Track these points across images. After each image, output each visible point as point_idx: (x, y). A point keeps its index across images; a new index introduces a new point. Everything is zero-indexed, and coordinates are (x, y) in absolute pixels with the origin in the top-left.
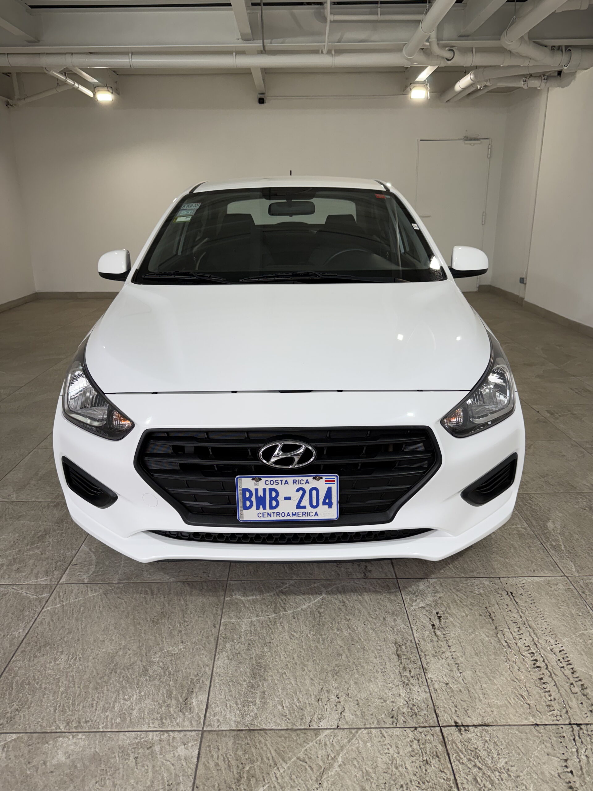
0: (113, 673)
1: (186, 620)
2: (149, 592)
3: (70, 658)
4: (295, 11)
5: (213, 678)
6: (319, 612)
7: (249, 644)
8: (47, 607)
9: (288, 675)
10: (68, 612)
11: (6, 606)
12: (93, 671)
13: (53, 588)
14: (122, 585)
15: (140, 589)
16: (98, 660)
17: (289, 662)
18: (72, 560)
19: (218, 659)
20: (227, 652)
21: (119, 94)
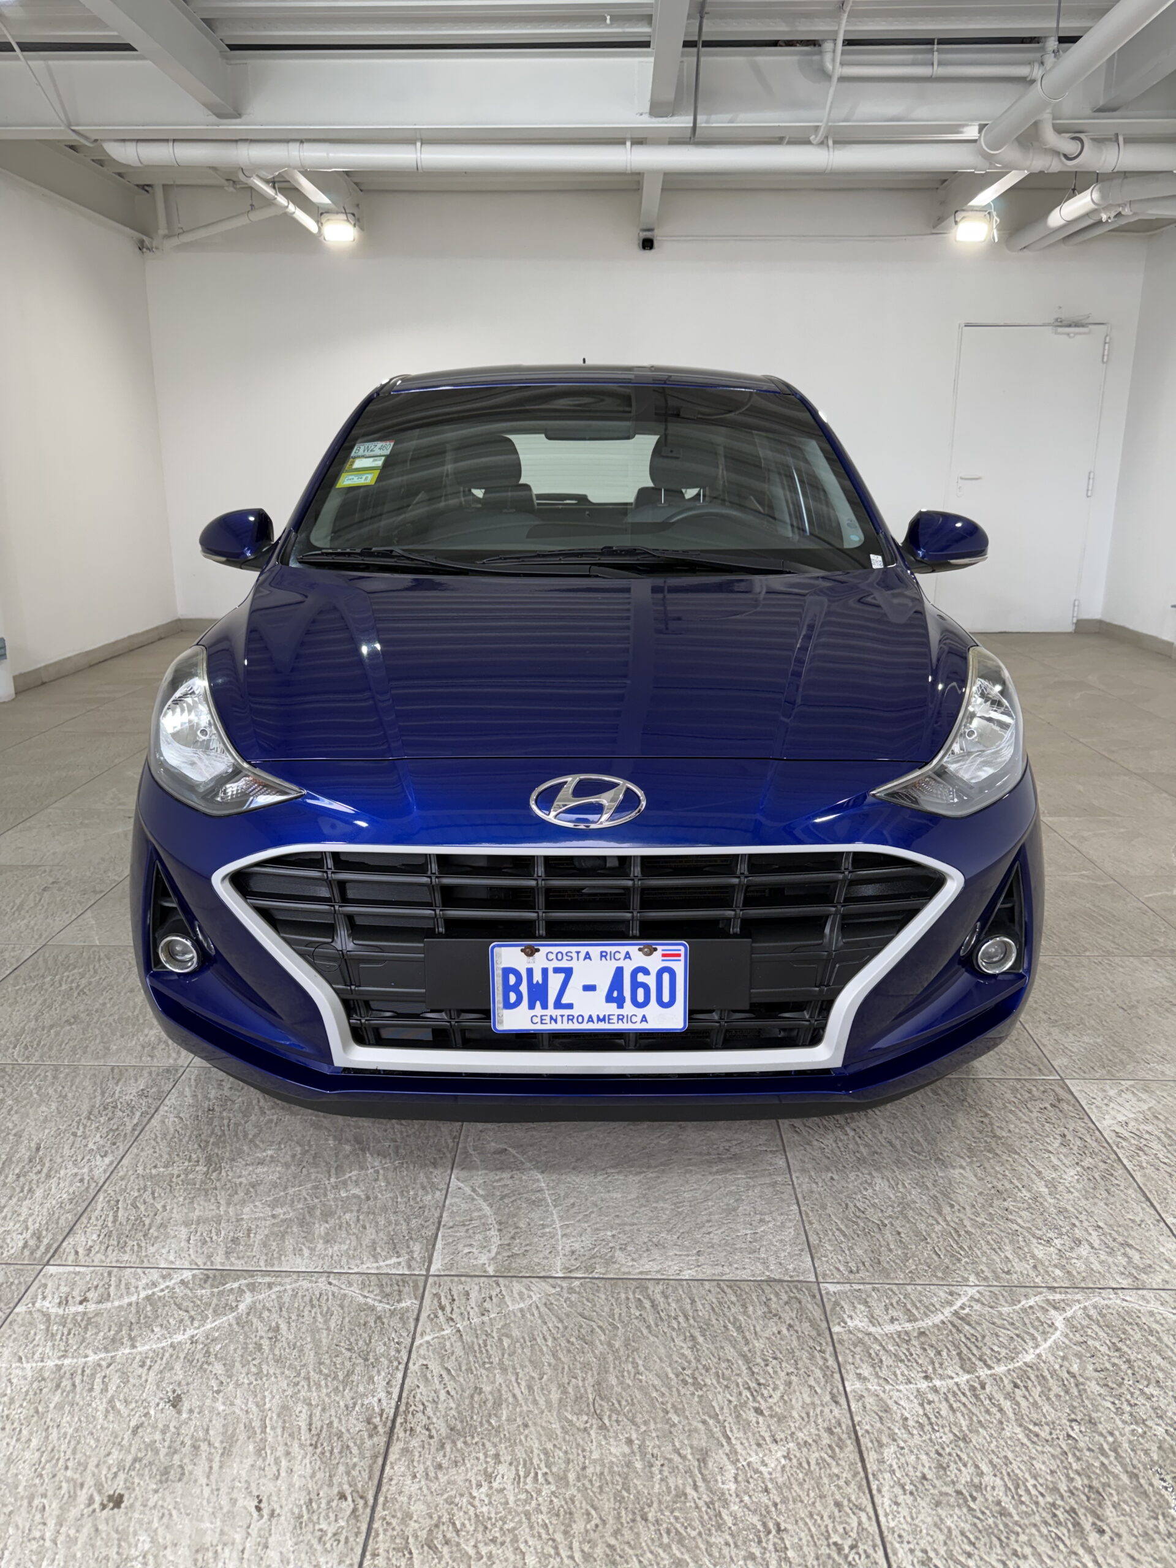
0: (638, 1518)
1: (762, 1381)
2: (647, 1304)
3: (522, 1473)
4: (760, 59)
5: (888, 1546)
6: (1068, 1372)
7: (940, 1454)
8: (422, 1335)
9: (1068, 1542)
10: (476, 1348)
11: (328, 1329)
12: (588, 1514)
13: (421, 1284)
14: (577, 1283)
15: (623, 1296)
16: (591, 1481)
17: (1054, 1505)
18: (441, 1217)
19: (879, 1491)
20: (893, 1472)
21: (362, 228)
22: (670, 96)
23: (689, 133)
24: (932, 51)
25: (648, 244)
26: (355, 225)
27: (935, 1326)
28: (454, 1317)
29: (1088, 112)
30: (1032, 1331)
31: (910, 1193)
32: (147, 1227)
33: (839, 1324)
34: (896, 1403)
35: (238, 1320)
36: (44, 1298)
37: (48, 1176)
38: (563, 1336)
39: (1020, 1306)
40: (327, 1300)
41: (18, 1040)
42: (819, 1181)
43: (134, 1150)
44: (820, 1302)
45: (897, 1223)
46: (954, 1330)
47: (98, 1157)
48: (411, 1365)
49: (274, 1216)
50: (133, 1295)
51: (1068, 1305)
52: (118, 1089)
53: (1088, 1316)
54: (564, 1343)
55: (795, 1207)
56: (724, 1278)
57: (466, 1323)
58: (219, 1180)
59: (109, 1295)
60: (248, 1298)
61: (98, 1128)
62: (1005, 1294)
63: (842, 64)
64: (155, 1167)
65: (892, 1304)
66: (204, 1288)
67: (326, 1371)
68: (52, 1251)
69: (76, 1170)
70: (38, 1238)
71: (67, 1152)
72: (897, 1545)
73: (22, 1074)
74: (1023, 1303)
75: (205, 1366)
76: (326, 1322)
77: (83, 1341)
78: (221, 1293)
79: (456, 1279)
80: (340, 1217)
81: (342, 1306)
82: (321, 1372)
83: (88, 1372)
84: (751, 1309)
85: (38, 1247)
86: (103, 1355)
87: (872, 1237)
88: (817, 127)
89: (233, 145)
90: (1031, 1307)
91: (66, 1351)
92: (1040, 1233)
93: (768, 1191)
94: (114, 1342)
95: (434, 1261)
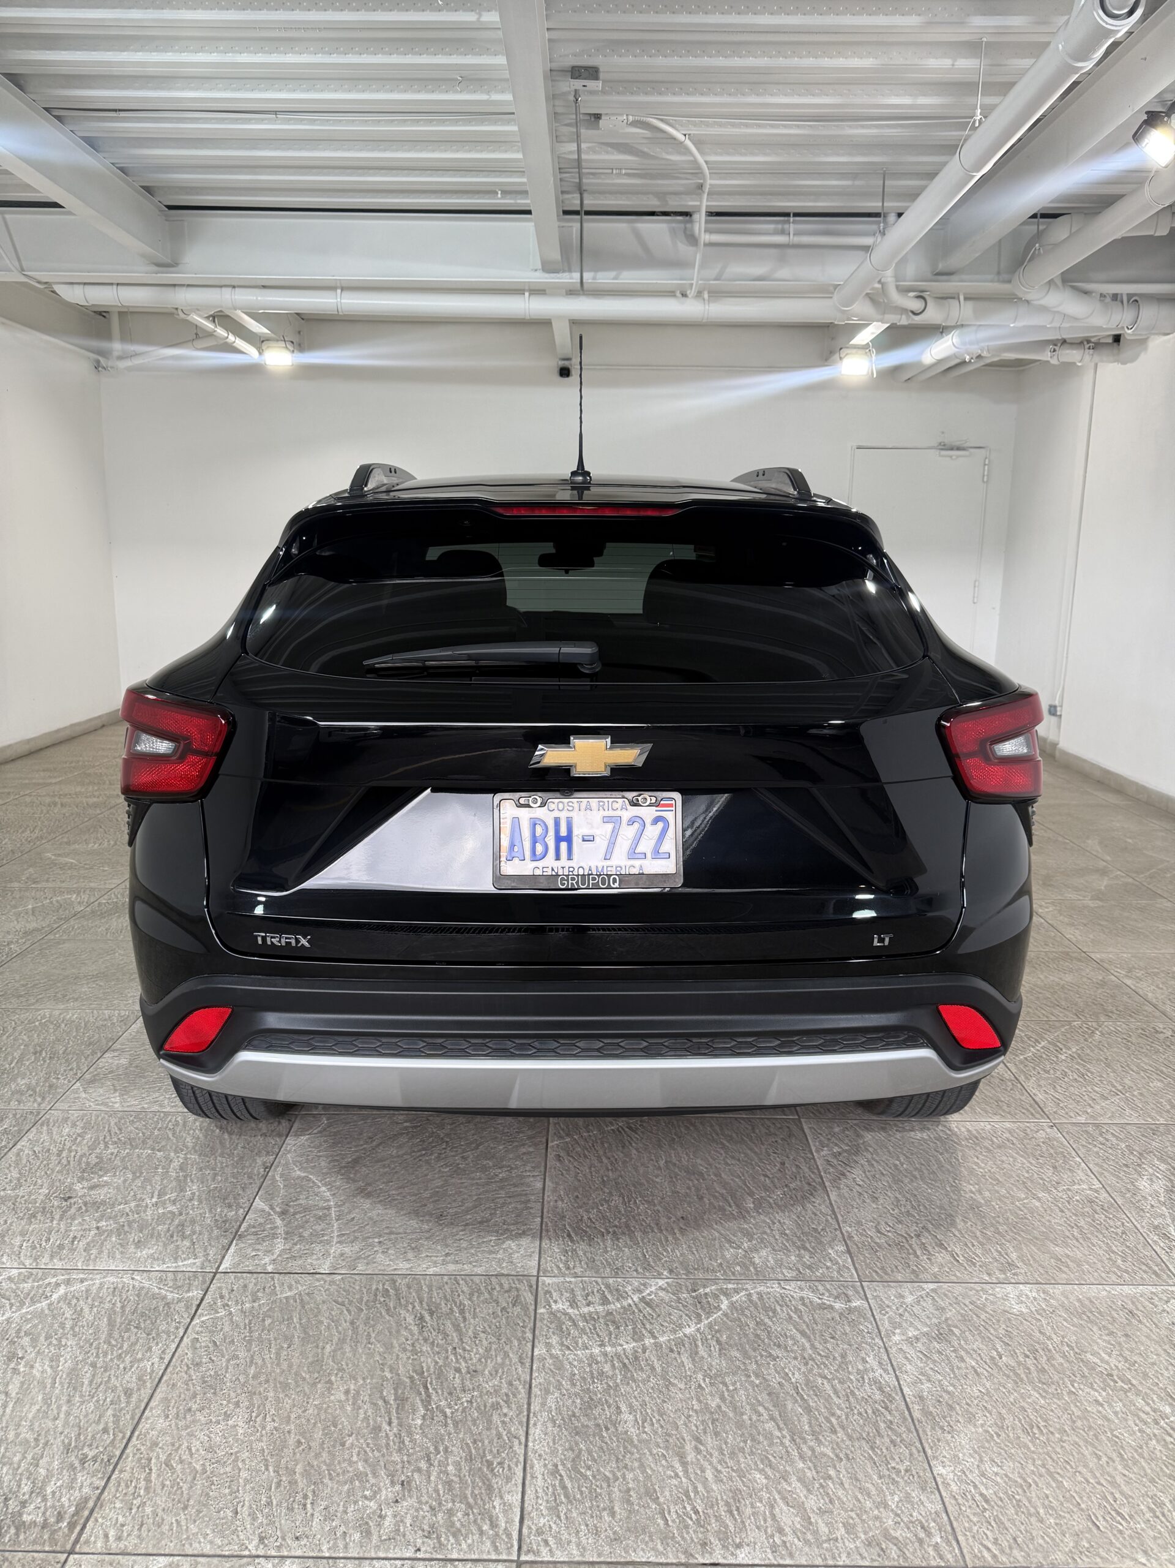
0: (338, 1445)
2: (392, 1292)
4: (639, 226)
5: (529, 1462)
7: (592, 1399)
8: (200, 1316)
9: (669, 1459)
10: (242, 1326)
11: (124, 1311)
13: (209, 1280)
14: (340, 1277)
15: (374, 1287)
16: (308, 1419)
18: (240, 1226)
20: (550, 1411)
21: (299, 353)
22: (556, 255)
23: (578, 287)
24: (789, 222)
25: (565, 372)
26: (293, 351)
27: (622, 1307)
28: (230, 1303)
29: (928, 275)
30: (700, 1311)
31: (638, 1208)
33: (545, 1307)
34: (570, 1363)
35: (50, 1305)
39: (697, 1293)
42: (565, 1198)
44: (534, 1291)
46: (636, 1311)
48: (185, 1338)
49: (98, 1228)
51: (737, 1292)
53: (750, 1300)
55: (539, 1219)
56: (462, 1273)
57: (238, 1307)
60: (62, 1290)
62: (689, 1285)
63: (706, 231)
65: (593, 1293)
66: (26, 1282)
67: (114, 1343)
72: (536, 1462)
74: (700, 1291)
76: (123, 1307)
78: (40, 1287)
79: (239, 1275)
80: (153, 1229)
81: (138, 1295)
82: (109, 1343)
88: (690, 284)
89: (171, 289)
90: (706, 1294)
92: (735, 1238)
93: (520, 1207)
95: (224, 1261)
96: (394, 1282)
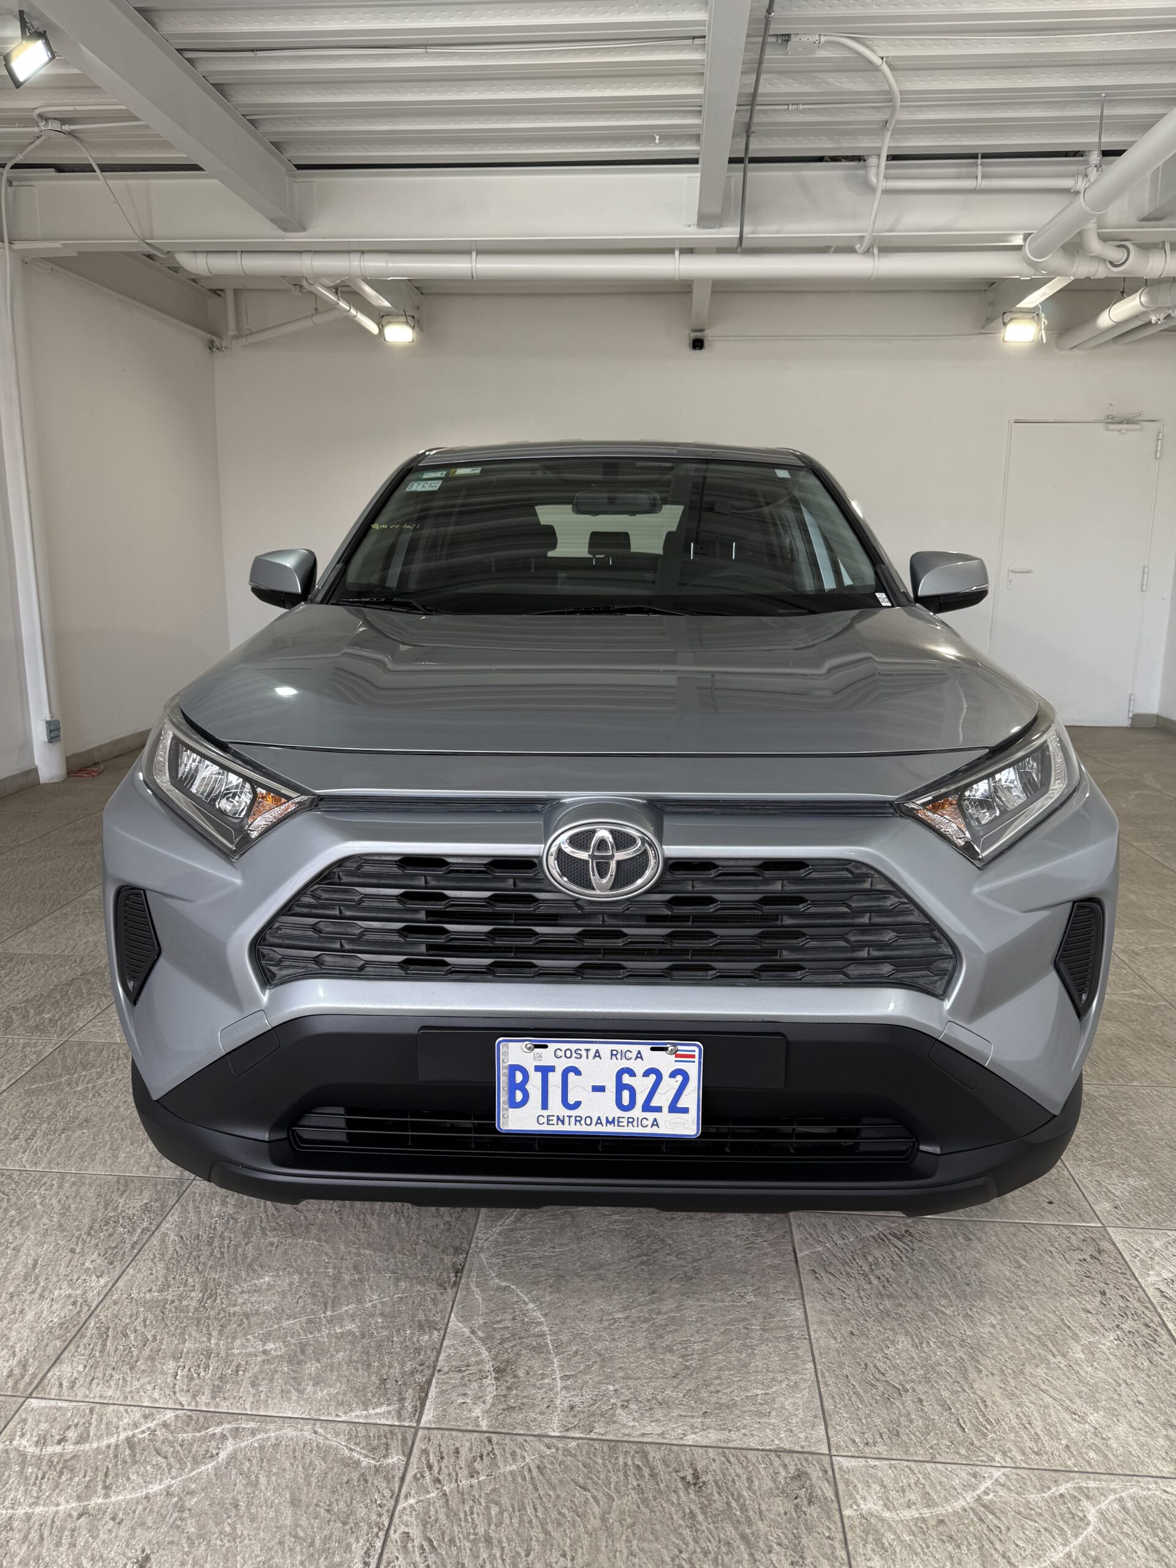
4: (806, 174)
11: (309, 1484)
14: (574, 1444)
15: (621, 1461)
18: (437, 1357)
21: (421, 329)
22: (716, 209)
23: (735, 244)
24: (976, 165)
25: (698, 344)
26: (413, 328)
27: (956, 1513)
28: (441, 1478)
29: (1134, 221)
30: (1061, 1524)
31: (936, 1354)
32: (134, 1359)
33: (851, 1506)
35: (216, 1469)
36: (23, 1435)
37: (42, 1297)
38: (555, 1506)
39: (1049, 1493)
40: (311, 1451)
41: (28, 1144)
42: (838, 1335)
43: (131, 1271)
44: (831, 1479)
45: (919, 1388)
46: (975, 1519)
47: (94, 1277)
48: (392, 1531)
49: (265, 1352)
50: (112, 1435)
51: (1102, 1494)
52: (122, 1201)
53: (1124, 1508)
54: (554, 1514)
55: (811, 1365)
56: (730, 1445)
57: (453, 1485)
58: (212, 1308)
59: (89, 1436)
60: (230, 1446)
61: (97, 1245)
62: (1034, 1478)
63: (886, 177)
64: (150, 1291)
65: (909, 1485)
66: (186, 1432)
67: (301, 1534)
68: (36, 1382)
69: (70, 1291)
70: (24, 1366)
71: (62, 1270)
73: (28, 1181)
74: (1054, 1489)
75: (179, 1522)
76: (307, 1477)
77: (57, 1486)
78: (203, 1440)
79: (447, 1433)
80: (332, 1356)
81: (325, 1459)
82: (296, 1537)
83: (58, 1523)
84: (756, 1483)
85: (23, 1376)
86: (74, 1505)
87: (892, 1403)
88: (862, 238)
89: (297, 257)
90: (1062, 1496)
91: (38, 1498)
92: (1074, 1407)
93: (783, 1346)
94: (89, 1489)
95: (426, 1411)
96: (645, 1456)
